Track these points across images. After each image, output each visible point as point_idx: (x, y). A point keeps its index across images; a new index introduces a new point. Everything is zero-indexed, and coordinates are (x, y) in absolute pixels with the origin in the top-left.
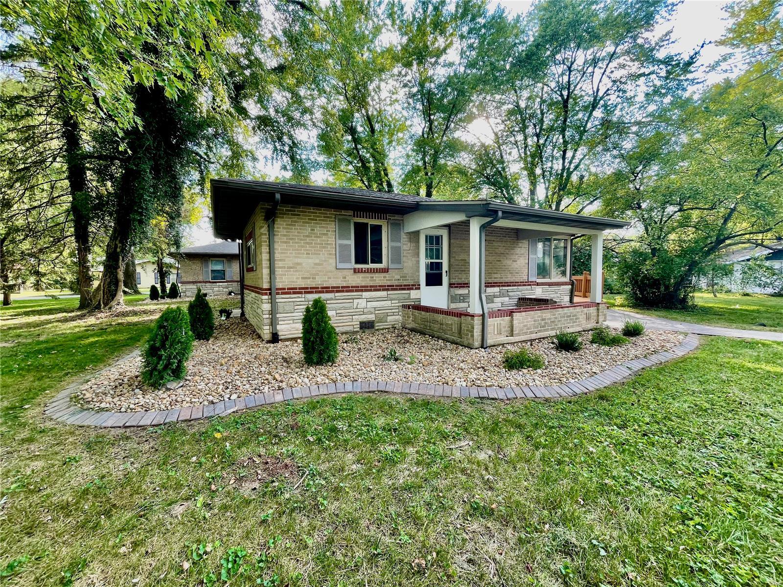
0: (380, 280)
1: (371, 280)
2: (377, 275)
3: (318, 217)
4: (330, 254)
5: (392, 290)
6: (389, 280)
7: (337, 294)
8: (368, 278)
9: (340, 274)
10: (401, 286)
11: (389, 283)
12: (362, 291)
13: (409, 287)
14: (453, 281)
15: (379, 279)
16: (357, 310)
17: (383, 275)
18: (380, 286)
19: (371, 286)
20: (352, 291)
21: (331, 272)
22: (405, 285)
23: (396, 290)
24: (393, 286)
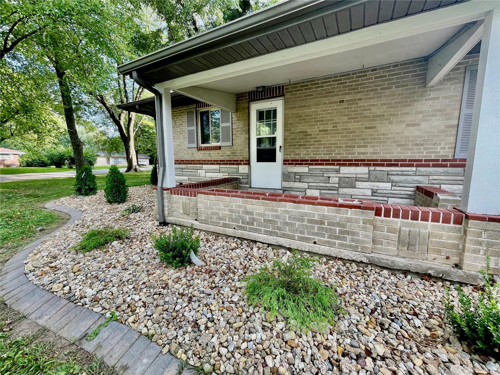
0: (216, 156)
1: (209, 156)
2: (213, 152)
3: (177, 113)
4: (184, 138)
5: (224, 164)
6: (222, 156)
7: (188, 165)
8: (206, 154)
9: (190, 151)
10: (231, 161)
11: (222, 158)
12: (202, 164)
13: (237, 163)
14: (288, 157)
15: (214, 155)
16: (199, 178)
17: (217, 151)
18: (214, 161)
19: (208, 161)
20: (196, 164)
21: (185, 150)
22: (234, 161)
23: (227, 164)
24: (224, 161)
